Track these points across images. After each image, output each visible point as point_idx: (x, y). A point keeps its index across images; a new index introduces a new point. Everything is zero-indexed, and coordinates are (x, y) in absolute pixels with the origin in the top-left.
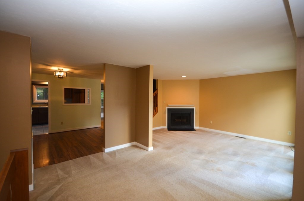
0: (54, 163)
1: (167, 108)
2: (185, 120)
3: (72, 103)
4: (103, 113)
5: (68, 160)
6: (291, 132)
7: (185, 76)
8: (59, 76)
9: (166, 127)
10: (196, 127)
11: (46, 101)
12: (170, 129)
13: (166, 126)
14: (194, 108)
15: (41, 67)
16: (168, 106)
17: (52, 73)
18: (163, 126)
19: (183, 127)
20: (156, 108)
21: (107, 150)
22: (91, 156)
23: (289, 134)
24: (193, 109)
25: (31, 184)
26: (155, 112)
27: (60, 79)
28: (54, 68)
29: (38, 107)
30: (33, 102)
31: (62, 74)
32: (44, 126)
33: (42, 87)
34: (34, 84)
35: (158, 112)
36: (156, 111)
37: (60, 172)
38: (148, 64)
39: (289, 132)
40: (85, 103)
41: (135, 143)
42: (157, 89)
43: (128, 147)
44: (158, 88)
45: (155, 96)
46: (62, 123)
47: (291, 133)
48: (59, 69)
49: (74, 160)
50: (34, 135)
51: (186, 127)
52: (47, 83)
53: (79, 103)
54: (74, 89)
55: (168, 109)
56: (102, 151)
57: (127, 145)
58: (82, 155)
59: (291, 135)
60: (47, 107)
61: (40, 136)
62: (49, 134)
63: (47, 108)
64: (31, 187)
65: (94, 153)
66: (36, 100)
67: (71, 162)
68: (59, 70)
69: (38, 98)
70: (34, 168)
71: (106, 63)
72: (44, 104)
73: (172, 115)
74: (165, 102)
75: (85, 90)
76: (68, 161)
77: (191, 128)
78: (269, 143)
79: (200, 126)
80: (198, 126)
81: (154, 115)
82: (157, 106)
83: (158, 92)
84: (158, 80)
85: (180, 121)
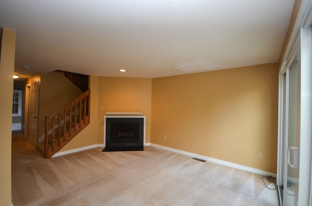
1: (105, 117)
2: (132, 135)
4: (21, 124)
6: (262, 154)
7: (124, 71)
9: (104, 145)
10: (146, 143)
14: (145, 117)
16: (107, 114)
19: (128, 145)
20: (86, 118)
23: (259, 157)
24: (143, 118)
26: (84, 123)
35: (89, 123)
36: (86, 122)
39: (259, 153)
42: (89, 89)
45: (84, 99)
47: (262, 156)
51: (133, 144)
55: (107, 118)
59: (262, 158)
73: (112, 127)
74: (102, 109)
77: (139, 146)
78: (235, 169)
79: (152, 142)
81: (81, 129)
82: (88, 114)
83: (90, 93)
84: (90, 75)
85: (125, 135)
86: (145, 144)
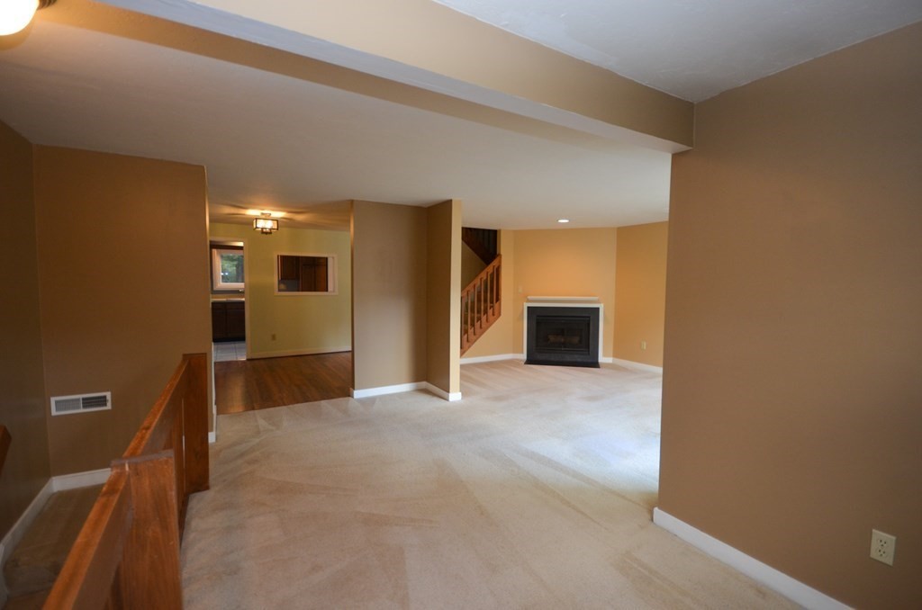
0: (253, 409)
1: (526, 305)
2: (576, 340)
3: (298, 291)
5: (279, 405)
7: (567, 221)
8: (262, 229)
9: (524, 356)
10: (605, 358)
11: (240, 286)
12: (531, 360)
13: (522, 353)
14: (601, 306)
15: (227, 210)
16: (529, 301)
17: (250, 222)
18: (515, 351)
19: (569, 358)
20: (496, 305)
21: (359, 394)
22: (324, 403)
24: (598, 309)
25: (212, 431)
26: (493, 315)
27: (264, 235)
28: (252, 212)
29: (224, 300)
30: (215, 289)
31: (269, 225)
32: (238, 345)
33: (231, 253)
34: (214, 245)
35: (500, 314)
36: (496, 313)
37: (262, 423)
38: (448, 198)
40: (327, 291)
41: (424, 384)
42: (500, 255)
43: (407, 393)
44: (502, 253)
45: (493, 274)
46: (274, 337)
48: (263, 214)
49: (291, 406)
50: (218, 360)
51: (578, 358)
52: (241, 244)
53: (315, 291)
54: (302, 257)
55: (529, 308)
56: (349, 395)
57: (405, 387)
58: (306, 400)
60: (243, 299)
61: (228, 363)
62: (248, 360)
63: (243, 303)
64: (212, 437)
65: (332, 398)
66: (220, 284)
67: (284, 408)
68: (263, 217)
69: (225, 279)
70: (218, 414)
71: (355, 199)
72: (236, 292)
73: (538, 323)
74: (520, 290)
75: (327, 258)
76: (277, 408)
77: (590, 361)
79: (616, 355)
80: (610, 356)
81: (489, 323)
82: (498, 299)
83: (500, 262)
84: (500, 230)
85: (562, 340)
86: (601, 359)
